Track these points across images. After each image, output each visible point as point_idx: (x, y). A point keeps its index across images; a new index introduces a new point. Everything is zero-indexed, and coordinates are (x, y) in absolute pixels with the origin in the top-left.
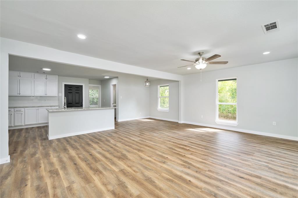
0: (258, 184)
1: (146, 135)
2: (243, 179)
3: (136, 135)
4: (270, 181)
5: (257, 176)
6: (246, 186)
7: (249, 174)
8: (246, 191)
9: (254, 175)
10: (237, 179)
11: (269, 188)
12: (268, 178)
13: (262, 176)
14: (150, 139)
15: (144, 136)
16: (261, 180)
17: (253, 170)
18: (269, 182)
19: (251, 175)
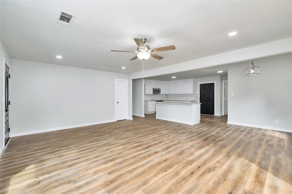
0: (66, 162)
2: (76, 158)
4: (61, 169)
5: (72, 166)
6: (70, 157)
7: (77, 164)
8: (68, 155)
9: (74, 165)
10: (79, 156)
11: (58, 164)
12: (64, 170)
13: (69, 169)
16: (67, 165)
17: (79, 169)
18: (61, 167)
19: (75, 164)
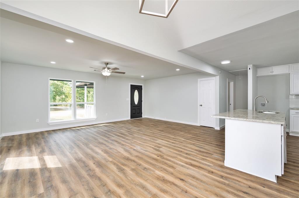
1: (150, 147)
3: (164, 146)
14: (146, 142)
15: (153, 145)
